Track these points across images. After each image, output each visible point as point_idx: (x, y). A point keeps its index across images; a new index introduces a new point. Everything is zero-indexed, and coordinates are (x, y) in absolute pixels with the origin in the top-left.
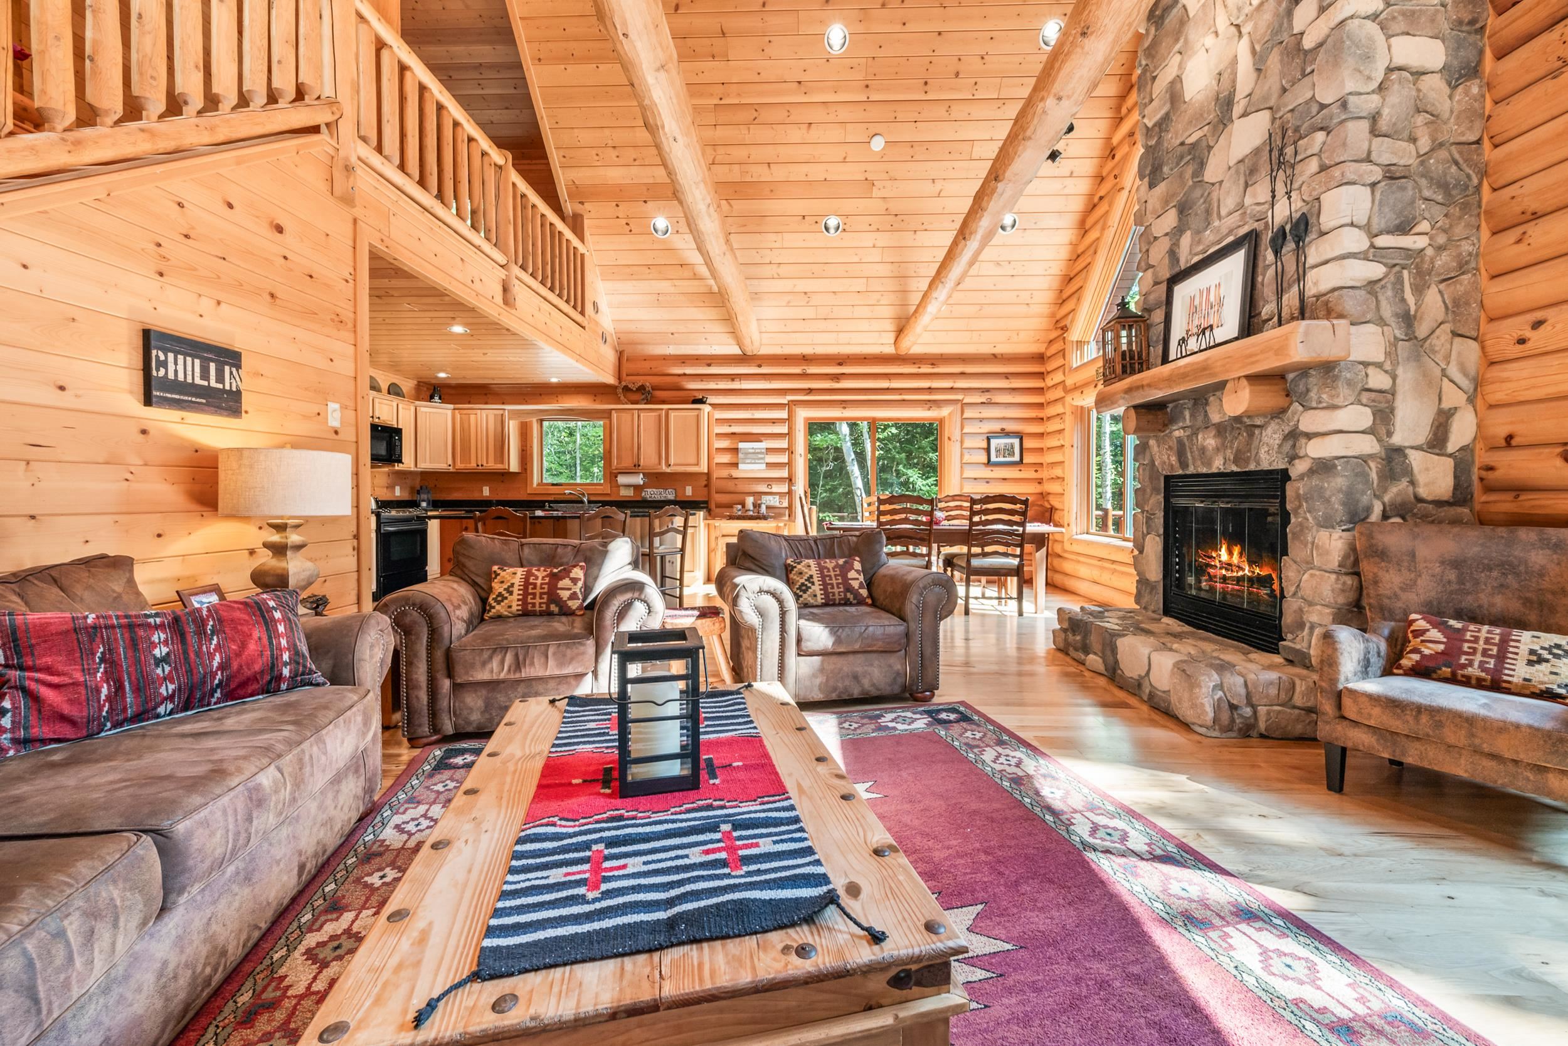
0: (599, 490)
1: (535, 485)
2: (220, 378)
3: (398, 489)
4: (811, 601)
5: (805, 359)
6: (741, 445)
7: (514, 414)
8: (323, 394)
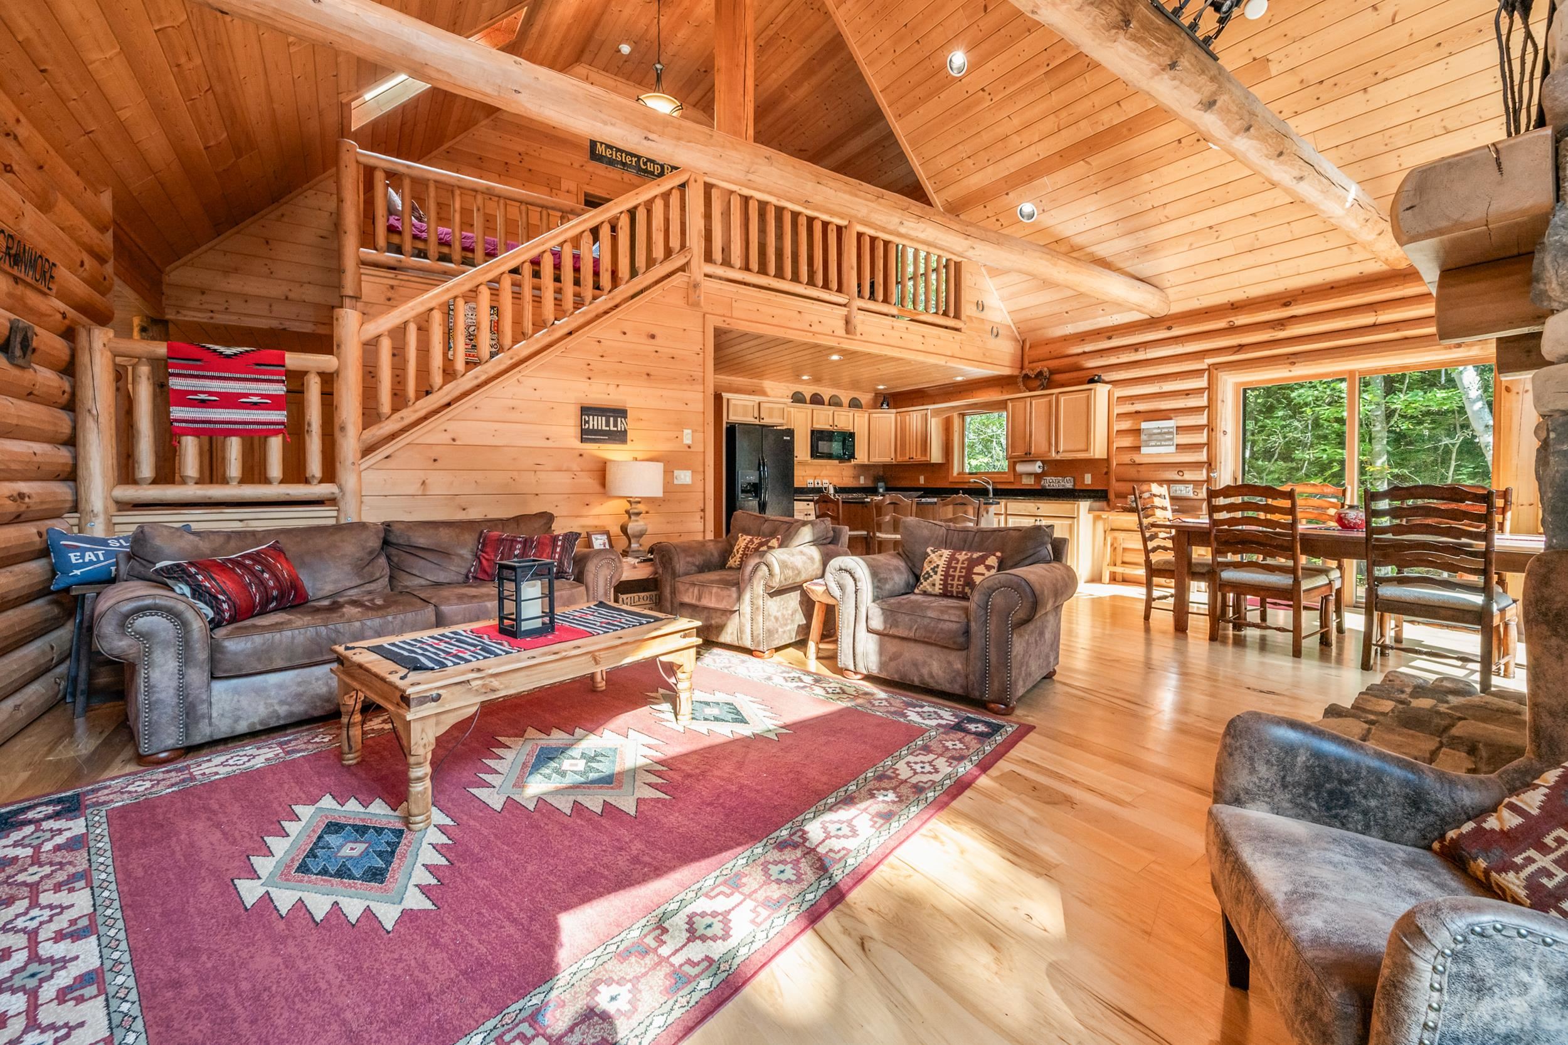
0: (1004, 478)
1: (955, 473)
2: (615, 425)
3: (862, 478)
4: (930, 589)
5: (1235, 307)
6: (1144, 425)
7: (936, 413)
8: (680, 425)
